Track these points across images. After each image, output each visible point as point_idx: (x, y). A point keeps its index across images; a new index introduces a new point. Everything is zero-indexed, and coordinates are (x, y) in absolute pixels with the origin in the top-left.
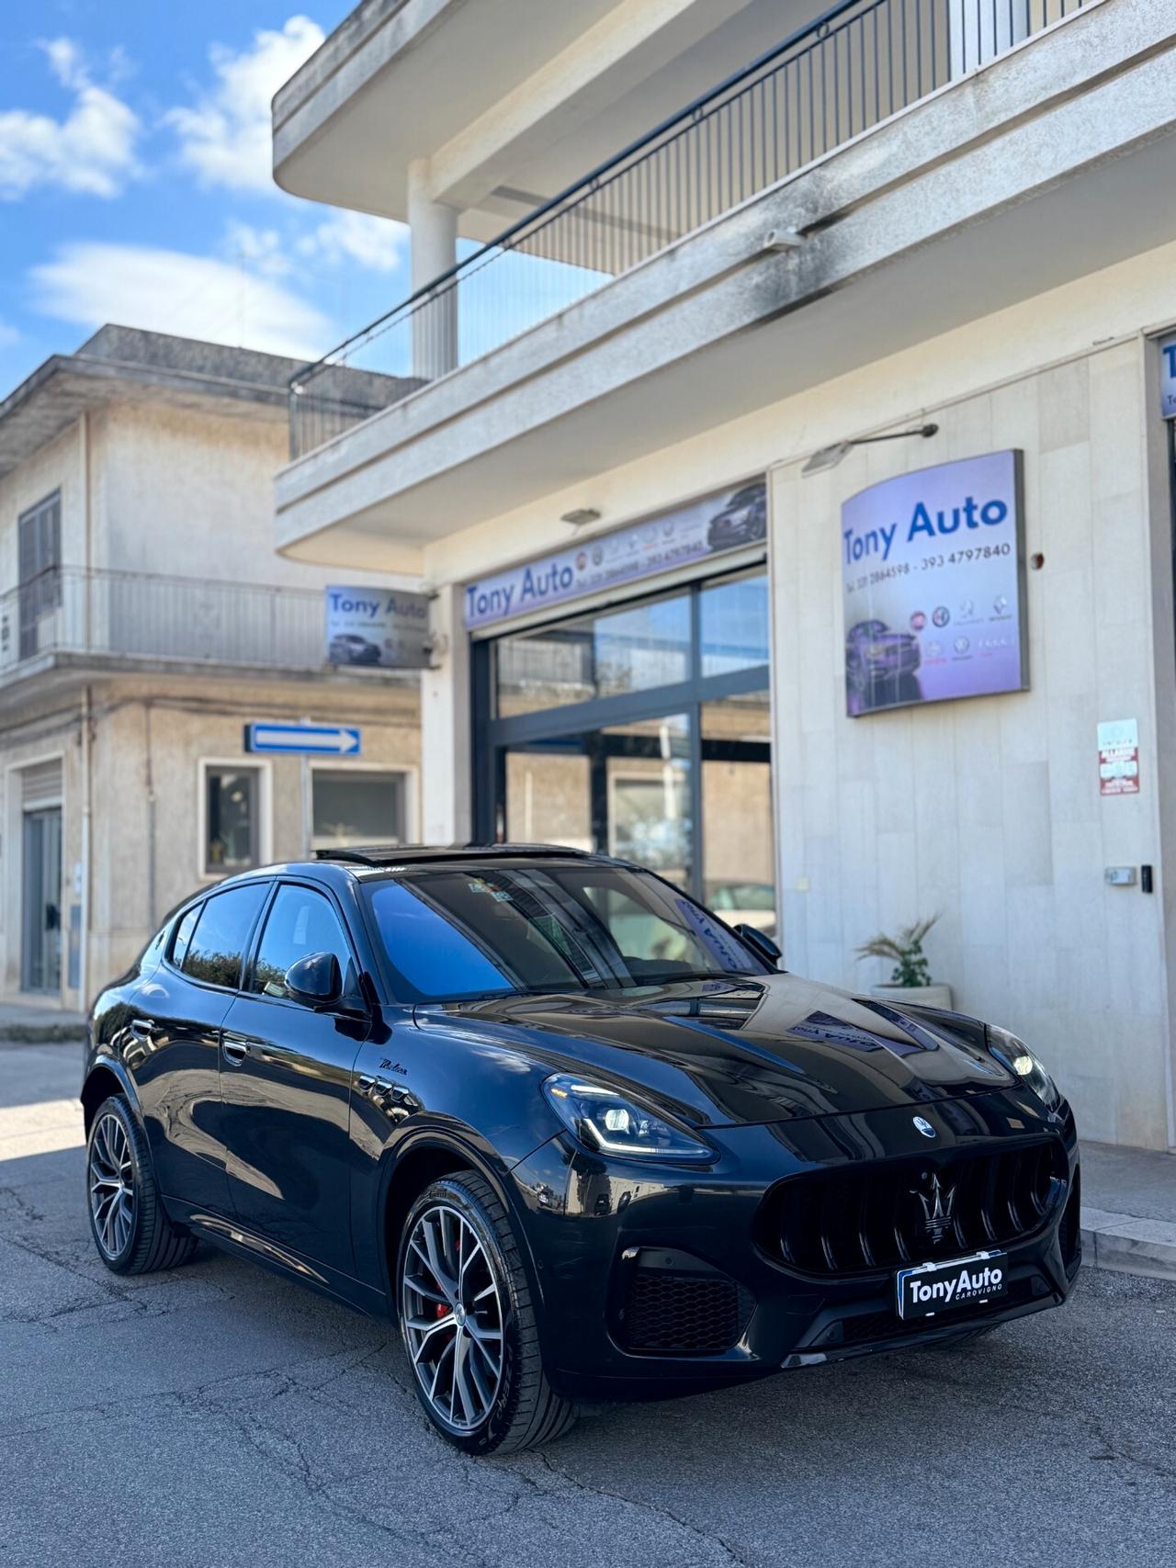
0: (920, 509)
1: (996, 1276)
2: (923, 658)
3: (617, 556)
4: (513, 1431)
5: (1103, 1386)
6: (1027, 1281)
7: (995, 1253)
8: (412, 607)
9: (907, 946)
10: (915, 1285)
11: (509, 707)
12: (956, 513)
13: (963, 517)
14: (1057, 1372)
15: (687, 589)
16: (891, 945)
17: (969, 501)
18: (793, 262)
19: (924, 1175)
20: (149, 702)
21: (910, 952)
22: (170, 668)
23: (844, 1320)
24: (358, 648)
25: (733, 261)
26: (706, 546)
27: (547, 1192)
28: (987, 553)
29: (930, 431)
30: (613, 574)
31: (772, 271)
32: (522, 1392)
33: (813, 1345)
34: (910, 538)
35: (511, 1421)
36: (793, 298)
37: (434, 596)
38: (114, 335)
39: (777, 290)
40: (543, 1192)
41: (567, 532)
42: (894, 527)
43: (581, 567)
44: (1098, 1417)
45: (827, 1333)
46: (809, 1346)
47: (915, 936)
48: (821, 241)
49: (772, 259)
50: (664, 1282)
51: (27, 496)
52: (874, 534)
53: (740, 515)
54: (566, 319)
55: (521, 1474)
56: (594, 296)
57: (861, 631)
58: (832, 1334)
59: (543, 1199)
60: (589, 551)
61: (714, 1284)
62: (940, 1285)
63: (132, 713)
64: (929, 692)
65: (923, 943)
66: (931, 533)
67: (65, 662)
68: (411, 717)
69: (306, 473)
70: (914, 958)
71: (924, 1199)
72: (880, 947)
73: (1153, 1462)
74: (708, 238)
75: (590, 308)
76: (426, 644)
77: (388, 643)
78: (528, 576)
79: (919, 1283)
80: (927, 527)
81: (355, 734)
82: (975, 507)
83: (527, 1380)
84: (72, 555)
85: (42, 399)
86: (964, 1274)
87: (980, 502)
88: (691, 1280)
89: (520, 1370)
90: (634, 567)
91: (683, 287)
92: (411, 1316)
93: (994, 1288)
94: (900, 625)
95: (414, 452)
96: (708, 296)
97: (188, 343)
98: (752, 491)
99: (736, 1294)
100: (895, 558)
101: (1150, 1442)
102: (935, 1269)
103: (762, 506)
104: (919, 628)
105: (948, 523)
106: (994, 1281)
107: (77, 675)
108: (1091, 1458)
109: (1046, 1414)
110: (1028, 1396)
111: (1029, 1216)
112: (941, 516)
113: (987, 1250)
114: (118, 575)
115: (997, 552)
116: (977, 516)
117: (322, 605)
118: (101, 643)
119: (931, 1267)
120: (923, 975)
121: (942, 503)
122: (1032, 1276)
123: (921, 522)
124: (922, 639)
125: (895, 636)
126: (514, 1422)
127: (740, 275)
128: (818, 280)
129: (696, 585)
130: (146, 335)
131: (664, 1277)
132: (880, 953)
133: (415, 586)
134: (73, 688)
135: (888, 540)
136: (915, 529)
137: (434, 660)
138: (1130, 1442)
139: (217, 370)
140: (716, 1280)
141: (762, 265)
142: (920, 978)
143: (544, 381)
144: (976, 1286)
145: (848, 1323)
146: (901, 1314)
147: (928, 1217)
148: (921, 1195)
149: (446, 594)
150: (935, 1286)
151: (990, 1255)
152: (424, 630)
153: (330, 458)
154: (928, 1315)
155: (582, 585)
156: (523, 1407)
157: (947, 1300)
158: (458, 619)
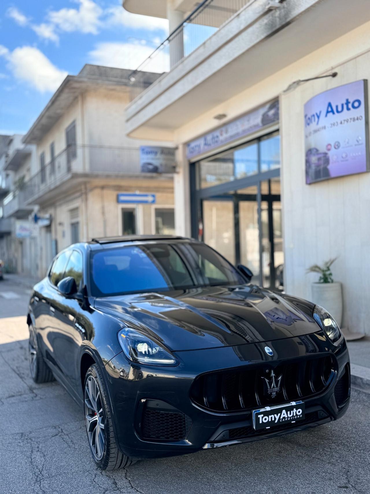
0: (330, 105)
1: (299, 412)
2: (331, 161)
3: (233, 130)
4: (110, 464)
5: (358, 450)
6: (316, 412)
7: (299, 402)
8: (169, 152)
9: (325, 268)
10: (260, 416)
11: (204, 185)
12: (342, 105)
13: (345, 106)
14: (342, 442)
15: (256, 141)
16: (319, 268)
17: (347, 100)
18: (277, 13)
19: (267, 371)
20: (103, 188)
21: (326, 271)
22: (108, 176)
23: (229, 430)
24: (151, 167)
25: (258, 15)
26: (261, 124)
27: (123, 371)
28: (354, 120)
29: (334, 75)
30: (231, 137)
31: (271, 17)
32: (111, 450)
33: (215, 440)
34: (326, 116)
35: (108, 460)
36: (278, 27)
37: (177, 148)
38: (88, 67)
39: (272, 24)
40: (122, 371)
41: (216, 123)
42: (320, 112)
43: (221, 135)
44: (350, 466)
45: (221, 435)
46: (214, 440)
47: (328, 265)
48: (287, 4)
49: (271, 13)
50: (156, 412)
51: (66, 123)
52: (314, 116)
53: (272, 112)
54: (207, 45)
55: (114, 479)
56: (215, 35)
57: (309, 152)
58: (224, 436)
59: (122, 374)
60: (224, 129)
61: (175, 414)
62: (273, 416)
63: (97, 191)
64: (333, 174)
65: (331, 268)
66: (334, 113)
67: (75, 176)
68: (171, 190)
69: (134, 108)
70: (328, 273)
71: (267, 381)
72: (315, 268)
73: (364, 491)
74: (250, 8)
75: (214, 39)
76: (174, 164)
77: (161, 165)
78: (205, 140)
79: (262, 415)
80: (332, 111)
81: (153, 196)
82: (349, 103)
83: (113, 446)
84: (79, 141)
85: (66, 90)
86: (284, 411)
87: (351, 101)
88: (167, 412)
89: (109, 442)
90: (238, 134)
91: (242, 27)
92: (87, 414)
93: (298, 417)
94: (322, 149)
95: (163, 97)
96: (250, 30)
97: (112, 69)
98: (275, 103)
99: (184, 419)
100: (321, 124)
101: (366, 480)
102: (270, 410)
103: (278, 109)
104: (329, 150)
105: (340, 109)
106: (298, 414)
107: (80, 180)
108: (338, 487)
109: (329, 463)
110: (325, 454)
111: (319, 386)
112: (337, 107)
113: (295, 401)
114: (91, 147)
115: (357, 119)
116: (350, 106)
117: (139, 153)
118: (87, 170)
119: (268, 409)
120: (330, 279)
121: (338, 102)
122: (319, 411)
123: (330, 110)
124: (330, 154)
125: (321, 154)
126: (109, 461)
127: (260, 21)
128: (286, 19)
129: (259, 139)
130: (98, 67)
131: (156, 411)
132: (314, 271)
133: (170, 145)
134: (80, 184)
135: (318, 117)
136: (328, 112)
137: (178, 170)
138: (358, 479)
139: (122, 77)
140: (177, 413)
141: (267, 16)
142: (329, 280)
143: (200, 68)
144: (289, 416)
145: (231, 431)
146: (254, 428)
147: (269, 388)
148: (265, 379)
149: (181, 147)
150: (270, 417)
151: (296, 403)
152: (173, 160)
153: (140, 102)
154: (267, 428)
155: (222, 142)
156: (111, 455)
157: (276, 421)
158: (185, 156)
